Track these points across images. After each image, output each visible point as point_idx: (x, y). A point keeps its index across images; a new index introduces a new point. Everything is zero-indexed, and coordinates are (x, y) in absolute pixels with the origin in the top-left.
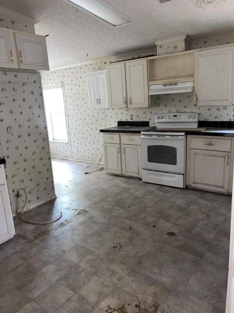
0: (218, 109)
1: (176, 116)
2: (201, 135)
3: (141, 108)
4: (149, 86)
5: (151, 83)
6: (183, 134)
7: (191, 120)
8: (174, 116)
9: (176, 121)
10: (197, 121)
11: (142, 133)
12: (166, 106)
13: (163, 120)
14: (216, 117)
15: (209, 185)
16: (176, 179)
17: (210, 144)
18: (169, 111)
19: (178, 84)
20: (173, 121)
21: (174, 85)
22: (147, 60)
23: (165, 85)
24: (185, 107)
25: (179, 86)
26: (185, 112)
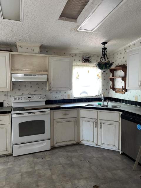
0: (56, 92)
1: (30, 97)
2: (61, 109)
3: (3, 92)
4: (11, 74)
5: (13, 72)
6: (49, 109)
7: (42, 100)
8: (29, 97)
9: (31, 100)
10: (45, 100)
11: (12, 112)
12: (19, 90)
13: (20, 101)
14: (55, 98)
15: (66, 141)
16: (45, 144)
17: (66, 114)
18: (23, 94)
19: (37, 75)
20: (28, 101)
21: (33, 75)
22: (9, 54)
23: (25, 75)
24: (35, 91)
25: (37, 76)
26: (35, 94)
